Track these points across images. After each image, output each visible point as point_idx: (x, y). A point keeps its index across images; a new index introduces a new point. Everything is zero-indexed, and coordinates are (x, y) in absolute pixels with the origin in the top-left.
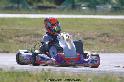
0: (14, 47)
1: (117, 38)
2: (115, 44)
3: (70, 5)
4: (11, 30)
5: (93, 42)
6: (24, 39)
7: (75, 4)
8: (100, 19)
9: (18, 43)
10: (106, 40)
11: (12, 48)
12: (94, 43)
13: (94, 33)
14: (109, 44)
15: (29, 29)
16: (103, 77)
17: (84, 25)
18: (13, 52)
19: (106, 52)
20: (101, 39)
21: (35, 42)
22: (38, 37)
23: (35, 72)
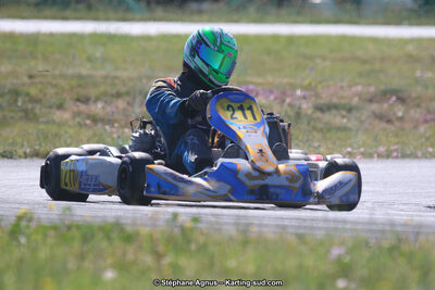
0: (71, 137)
4: (63, 76)
8: (375, 40)
9: (86, 125)
10: (394, 114)
12: (352, 123)
15: (124, 74)
16: (386, 244)
17: (318, 61)
19: (395, 154)
23: (145, 225)
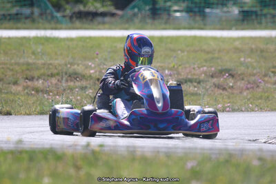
1: (253, 78)
2: (248, 91)
3: (147, 8)
5: (198, 88)
6: (46, 84)
7: (158, 6)
13: (201, 70)
14: (235, 92)
18: (21, 114)
20: (217, 82)
21: (68, 91)
22: (76, 79)
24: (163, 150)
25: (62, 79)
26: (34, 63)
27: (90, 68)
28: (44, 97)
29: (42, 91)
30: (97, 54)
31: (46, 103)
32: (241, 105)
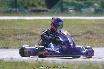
1: (99, 35)
2: (97, 40)
3: (60, 8)
5: (79, 38)
6: (22, 37)
7: (64, 8)
11: (11, 45)
13: (80, 31)
14: (93, 40)
18: (12, 48)
20: (86, 36)
21: (30, 40)
22: (33, 35)
24: (66, 62)
25: (27, 35)
26: (17, 29)
27: (38, 31)
28: (21, 42)
29: (20, 40)
30: (41, 26)
31: (22, 44)
32: (95, 45)
